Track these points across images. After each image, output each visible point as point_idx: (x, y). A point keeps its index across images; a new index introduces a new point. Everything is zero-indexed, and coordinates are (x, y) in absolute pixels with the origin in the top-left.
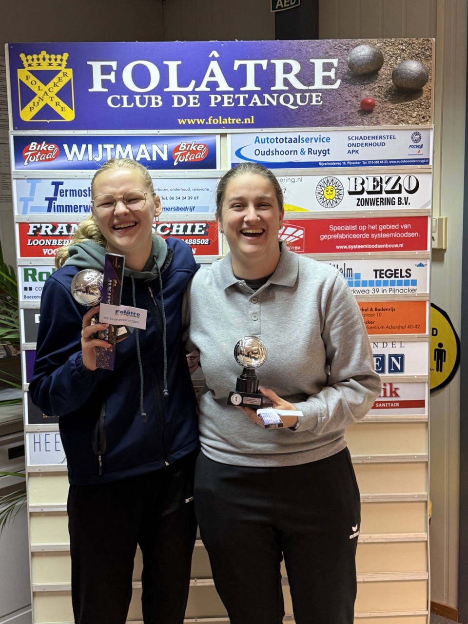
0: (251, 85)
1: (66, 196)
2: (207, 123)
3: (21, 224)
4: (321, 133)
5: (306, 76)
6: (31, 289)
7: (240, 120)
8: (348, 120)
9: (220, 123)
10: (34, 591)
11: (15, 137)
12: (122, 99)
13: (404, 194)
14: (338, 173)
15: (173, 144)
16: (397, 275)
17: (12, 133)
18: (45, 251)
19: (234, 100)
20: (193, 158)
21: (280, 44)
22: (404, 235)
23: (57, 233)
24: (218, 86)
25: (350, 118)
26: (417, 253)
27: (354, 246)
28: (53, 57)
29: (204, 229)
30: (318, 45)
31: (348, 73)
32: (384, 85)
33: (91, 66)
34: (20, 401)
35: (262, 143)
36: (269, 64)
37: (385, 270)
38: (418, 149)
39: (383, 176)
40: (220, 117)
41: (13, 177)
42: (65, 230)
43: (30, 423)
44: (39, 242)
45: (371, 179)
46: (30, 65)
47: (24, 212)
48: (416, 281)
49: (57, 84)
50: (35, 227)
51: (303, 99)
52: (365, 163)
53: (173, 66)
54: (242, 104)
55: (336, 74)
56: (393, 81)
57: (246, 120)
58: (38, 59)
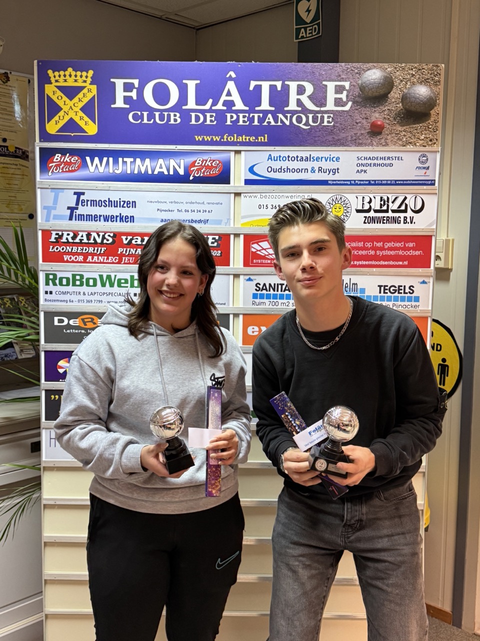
0: (265, 105)
1: (87, 205)
2: (222, 140)
3: (44, 231)
4: (331, 153)
5: (319, 98)
6: (51, 293)
7: (254, 138)
8: (357, 141)
9: (235, 140)
10: (46, 578)
11: (40, 149)
12: (142, 115)
13: (410, 214)
14: (347, 191)
15: (190, 160)
16: (400, 291)
17: (38, 145)
18: (66, 258)
19: (249, 119)
20: (208, 174)
21: (294, 67)
22: (408, 253)
23: (77, 240)
24: (234, 106)
25: (360, 139)
26: (420, 271)
27: (360, 262)
28: (79, 73)
29: (216, 241)
30: (331, 68)
31: (359, 96)
32: (393, 108)
33: (114, 83)
34: (38, 399)
35: (274, 160)
36: (283, 85)
37: (389, 286)
38: (424, 171)
39: (390, 196)
40: (235, 135)
41: (38, 186)
42: (85, 238)
43: (46, 419)
44: (60, 249)
45: (378, 199)
46: (57, 81)
47: (48, 220)
48: (419, 297)
49: (82, 100)
50: (57, 234)
51: (315, 120)
52: (373, 182)
53: (192, 85)
54: (256, 123)
55: (347, 96)
56: (402, 105)
57: (260, 138)
58: (65, 76)
